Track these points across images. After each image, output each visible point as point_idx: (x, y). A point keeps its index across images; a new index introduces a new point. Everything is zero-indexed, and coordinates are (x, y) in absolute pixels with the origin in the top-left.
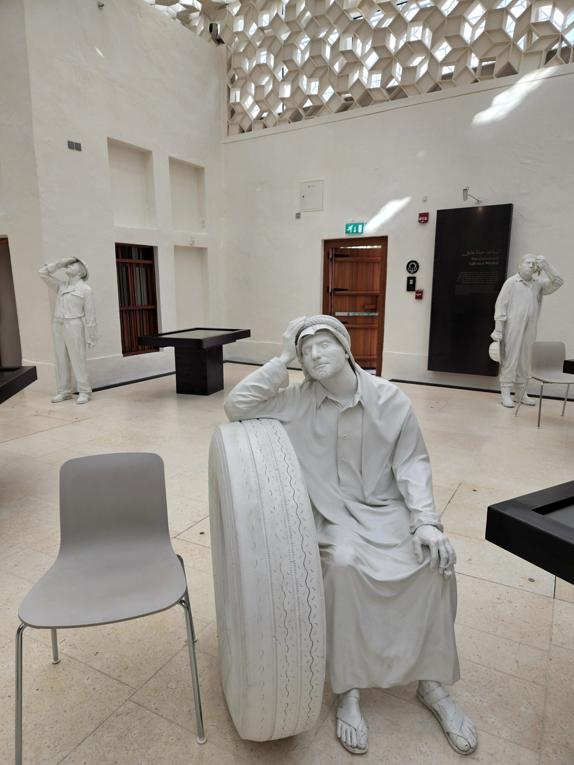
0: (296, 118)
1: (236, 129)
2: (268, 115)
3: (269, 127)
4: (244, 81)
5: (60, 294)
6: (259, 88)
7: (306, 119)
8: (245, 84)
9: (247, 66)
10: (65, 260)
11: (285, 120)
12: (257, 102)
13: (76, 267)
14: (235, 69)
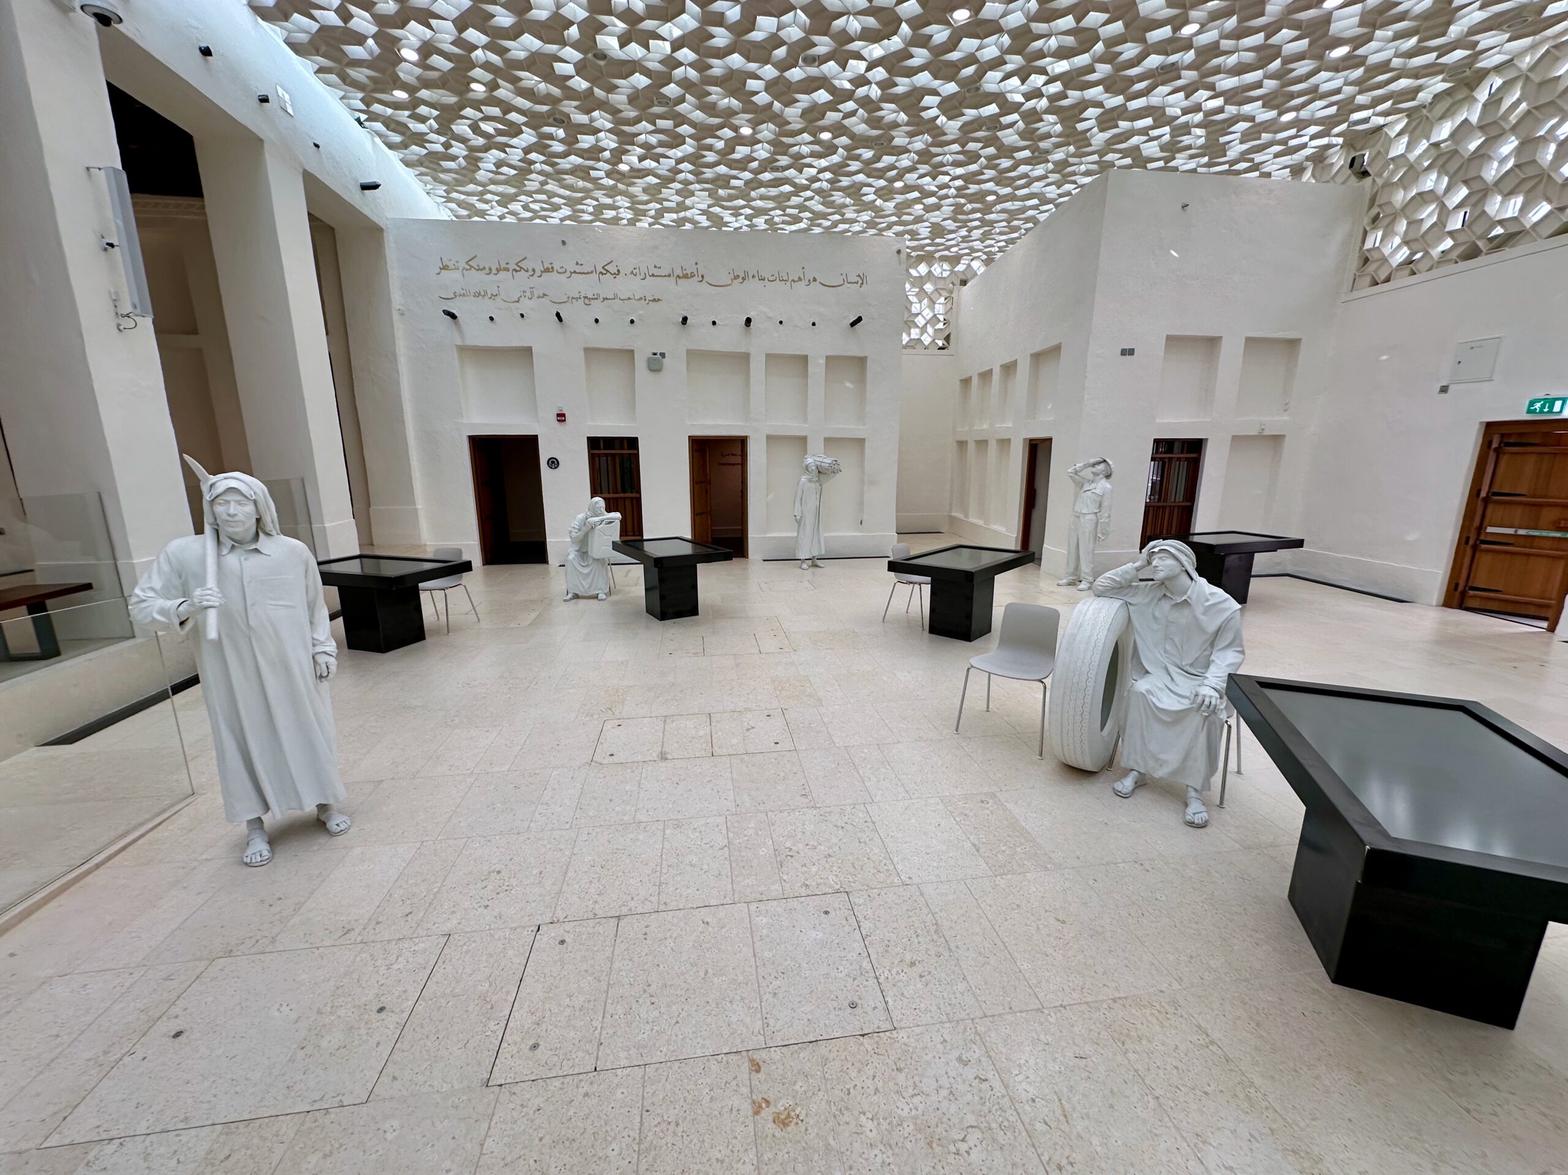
0: (1472, 253)
1: (1367, 280)
2: (1422, 257)
3: (1420, 272)
4: (1392, 217)
5: (1082, 491)
6: (1414, 223)
7: (1487, 254)
8: (1392, 223)
9: (1400, 197)
10: (1092, 461)
11: (1450, 261)
12: (1406, 242)
13: (1102, 467)
14: (1380, 206)
